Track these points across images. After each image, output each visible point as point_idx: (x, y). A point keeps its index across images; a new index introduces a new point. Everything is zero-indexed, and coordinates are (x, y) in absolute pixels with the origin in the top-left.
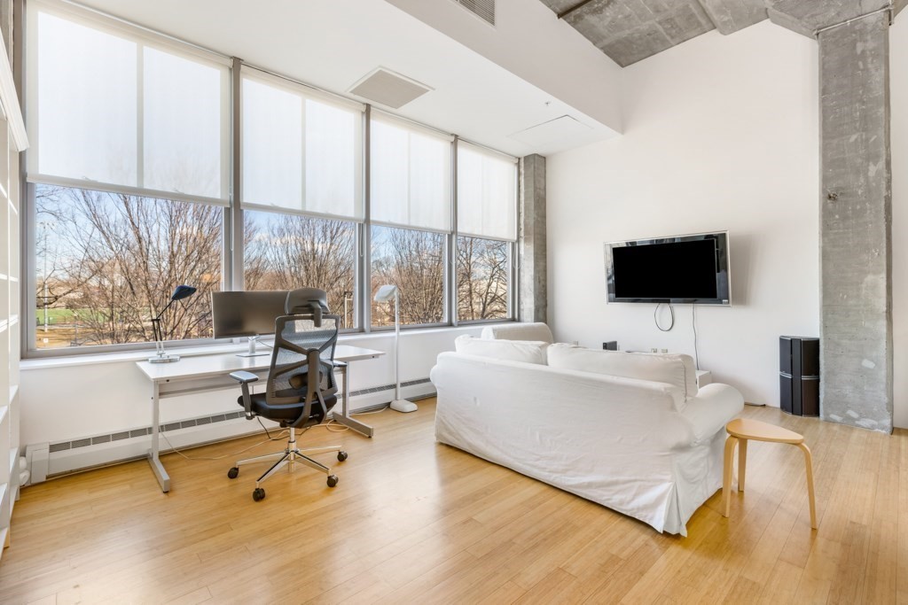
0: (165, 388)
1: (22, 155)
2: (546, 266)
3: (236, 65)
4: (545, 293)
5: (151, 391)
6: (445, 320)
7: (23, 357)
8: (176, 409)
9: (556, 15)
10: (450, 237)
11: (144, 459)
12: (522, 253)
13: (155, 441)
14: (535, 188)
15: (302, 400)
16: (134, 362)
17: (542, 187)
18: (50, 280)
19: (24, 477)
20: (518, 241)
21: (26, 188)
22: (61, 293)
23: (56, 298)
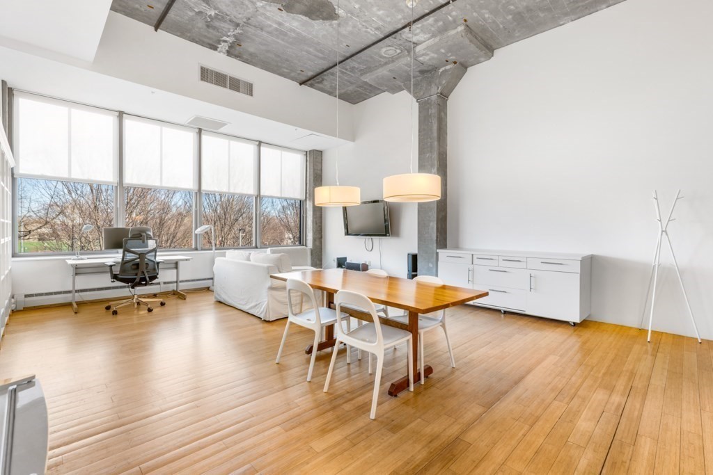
0: (78, 270)
1: (12, 169)
2: (321, 215)
3: (121, 114)
4: (321, 230)
5: (71, 271)
6: (254, 245)
7: (13, 257)
8: (83, 282)
9: (298, 84)
10: (256, 198)
11: (70, 304)
12: (308, 206)
13: (74, 296)
14: (314, 170)
15: (136, 275)
16: (64, 260)
17: (319, 168)
18: (25, 219)
19: (13, 306)
20: (306, 200)
21: (13, 179)
22: (34, 228)
23: (30, 232)
